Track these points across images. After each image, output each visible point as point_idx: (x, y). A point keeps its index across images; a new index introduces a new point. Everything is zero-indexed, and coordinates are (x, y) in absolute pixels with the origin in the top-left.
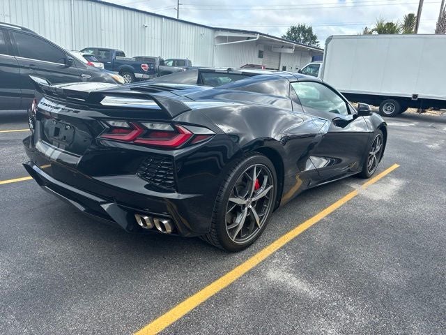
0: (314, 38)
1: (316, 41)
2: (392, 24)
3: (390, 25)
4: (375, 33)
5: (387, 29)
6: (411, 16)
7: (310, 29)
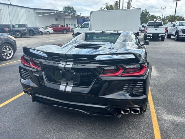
0: (75, 11)
1: (76, 12)
2: (111, 5)
3: (111, 6)
4: (106, 9)
5: (110, 8)
6: (117, 2)
7: (73, 7)
